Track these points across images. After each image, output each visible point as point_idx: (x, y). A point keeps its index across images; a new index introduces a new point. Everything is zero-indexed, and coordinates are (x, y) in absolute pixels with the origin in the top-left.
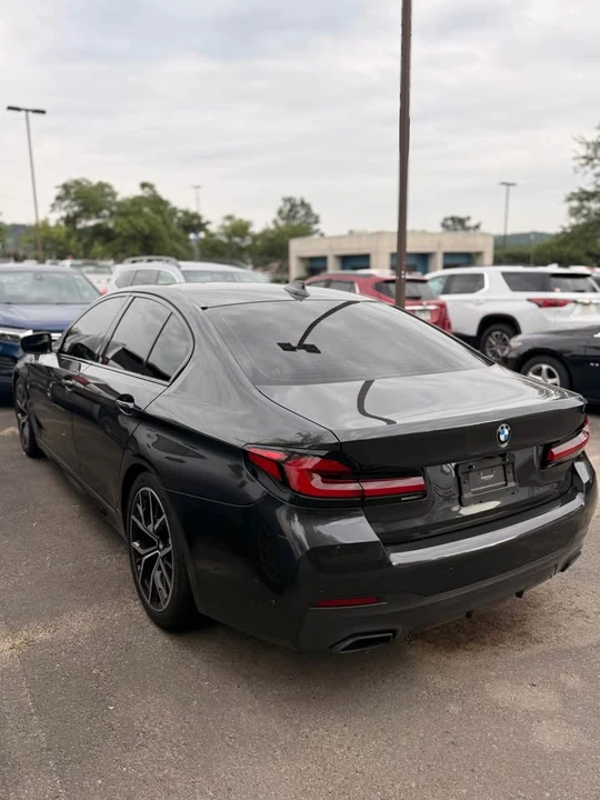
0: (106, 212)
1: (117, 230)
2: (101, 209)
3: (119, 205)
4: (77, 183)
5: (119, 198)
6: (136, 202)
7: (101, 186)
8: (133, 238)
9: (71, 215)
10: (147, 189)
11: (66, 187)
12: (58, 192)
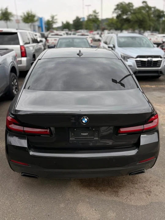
0: (129, 13)
1: (131, 19)
2: (127, 12)
3: (134, 10)
4: (121, 4)
5: (134, 8)
6: (140, 9)
7: (129, 4)
8: (136, 22)
9: (118, 15)
10: (144, 4)
11: (118, 5)
12: (115, 7)
